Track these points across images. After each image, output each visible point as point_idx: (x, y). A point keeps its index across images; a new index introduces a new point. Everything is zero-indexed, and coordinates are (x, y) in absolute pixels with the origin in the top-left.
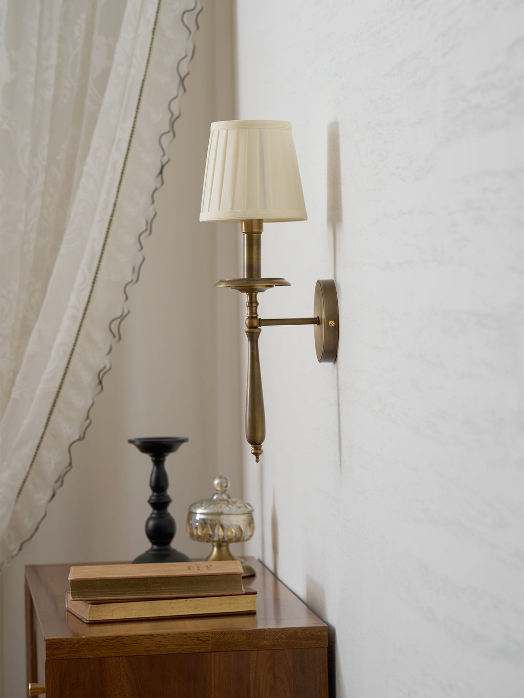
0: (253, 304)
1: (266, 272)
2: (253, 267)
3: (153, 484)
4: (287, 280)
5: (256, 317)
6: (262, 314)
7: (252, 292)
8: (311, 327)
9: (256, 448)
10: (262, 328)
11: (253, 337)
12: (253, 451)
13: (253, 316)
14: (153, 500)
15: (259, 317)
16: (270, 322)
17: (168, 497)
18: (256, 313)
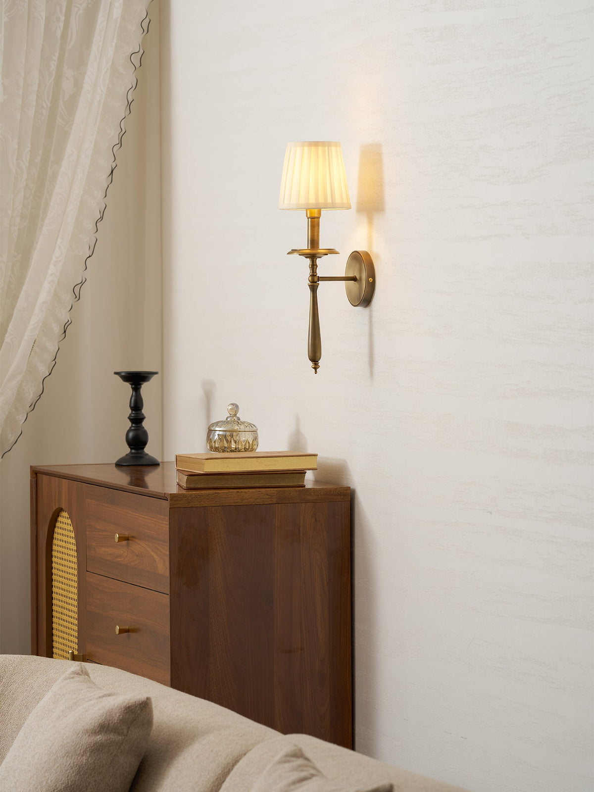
0: (314, 266)
1: (323, 245)
2: (314, 242)
3: (132, 405)
4: (337, 250)
5: (316, 275)
6: (320, 273)
7: (313, 257)
8: (343, 283)
9: (315, 364)
10: (319, 282)
11: (314, 288)
12: (313, 366)
13: (313, 275)
14: (133, 416)
15: (317, 275)
16: (325, 279)
17: (143, 414)
18: (316, 273)
